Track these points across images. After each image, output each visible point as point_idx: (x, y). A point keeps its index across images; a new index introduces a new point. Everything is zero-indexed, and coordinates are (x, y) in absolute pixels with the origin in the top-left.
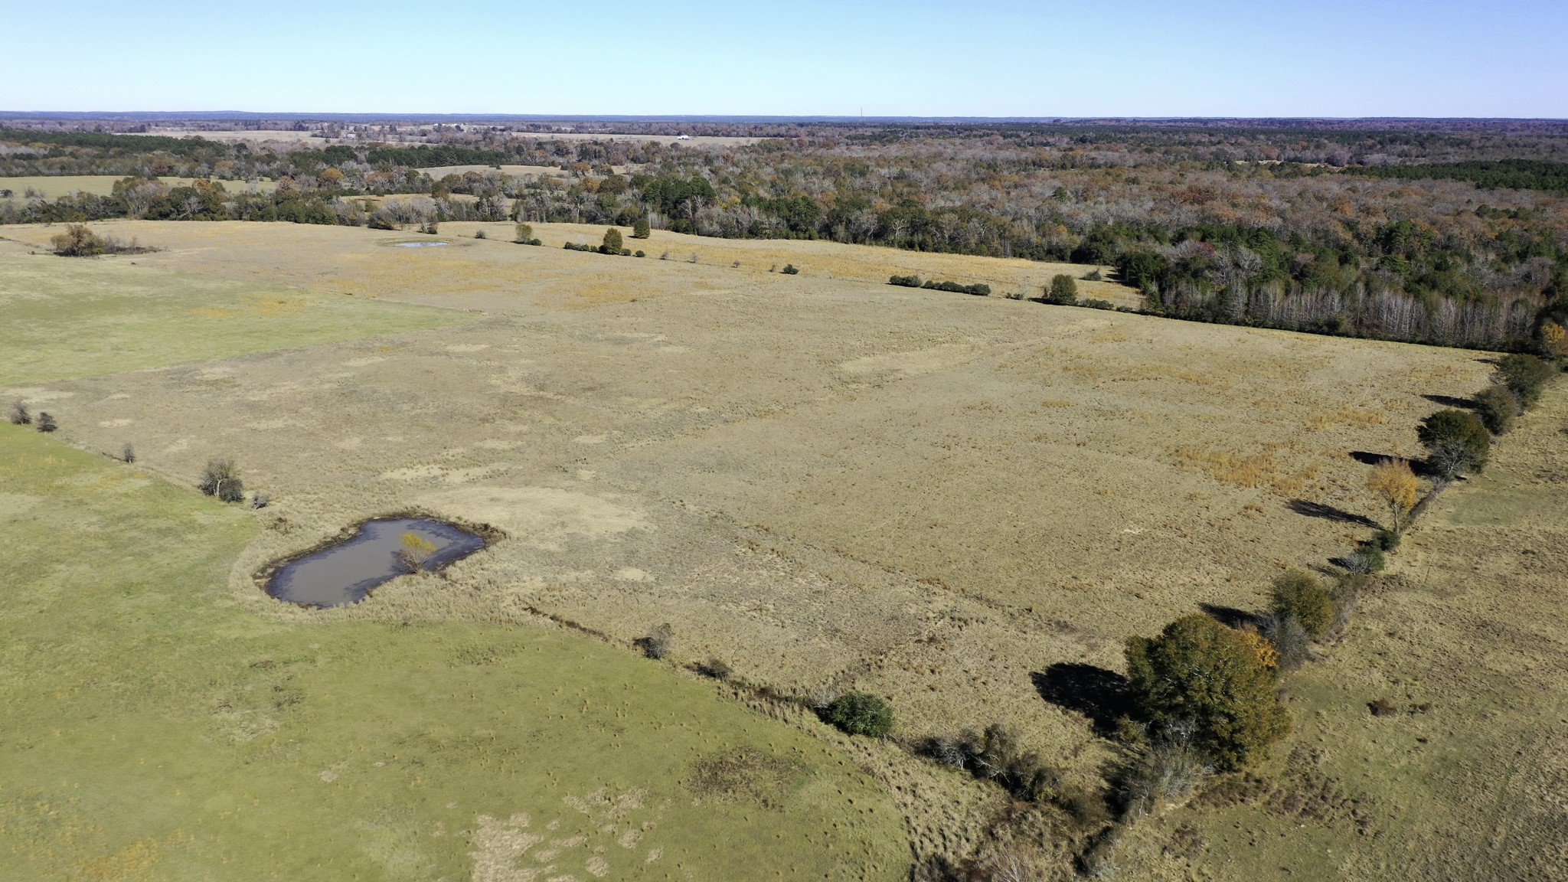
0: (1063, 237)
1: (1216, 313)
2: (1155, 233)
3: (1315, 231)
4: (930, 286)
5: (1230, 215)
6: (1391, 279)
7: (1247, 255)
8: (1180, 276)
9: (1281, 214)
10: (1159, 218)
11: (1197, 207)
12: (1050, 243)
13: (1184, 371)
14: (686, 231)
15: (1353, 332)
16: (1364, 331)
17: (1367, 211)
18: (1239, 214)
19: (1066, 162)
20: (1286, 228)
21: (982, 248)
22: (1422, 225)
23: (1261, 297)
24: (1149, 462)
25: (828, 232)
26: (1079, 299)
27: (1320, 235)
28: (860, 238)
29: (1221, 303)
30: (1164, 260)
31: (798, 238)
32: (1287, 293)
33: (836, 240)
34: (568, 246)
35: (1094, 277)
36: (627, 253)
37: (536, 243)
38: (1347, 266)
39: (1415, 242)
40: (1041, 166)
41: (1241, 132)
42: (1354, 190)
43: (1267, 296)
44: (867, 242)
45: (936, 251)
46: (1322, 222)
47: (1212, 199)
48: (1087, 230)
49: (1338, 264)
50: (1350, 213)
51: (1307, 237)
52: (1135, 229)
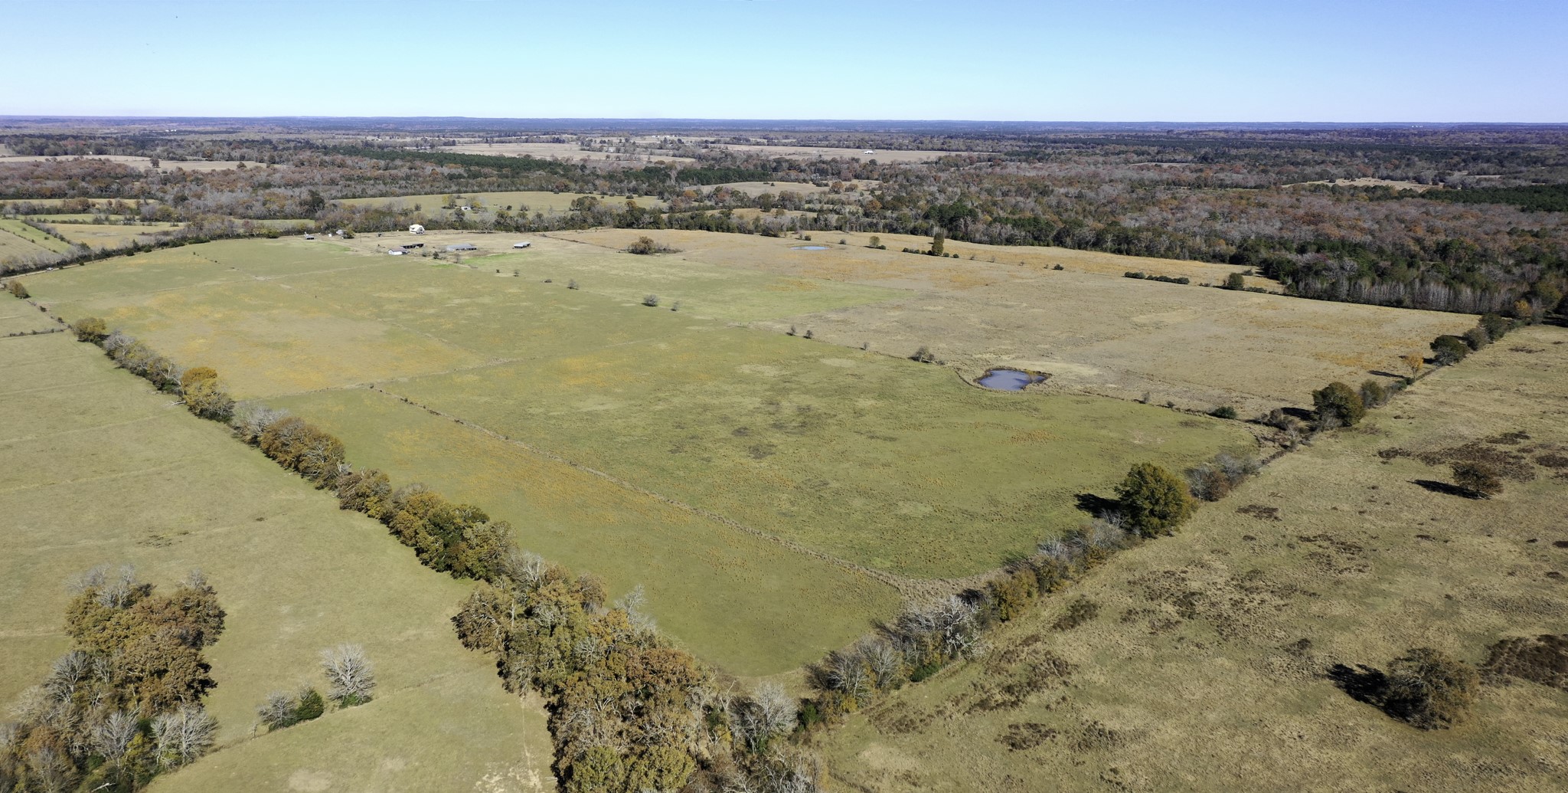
0: (1222, 247)
1: (1330, 295)
2: (1284, 244)
3: (1395, 244)
4: (1150, 278)
5: (1335, 233)
6: (1436, 276)
7: (1349, 262)
8: (1307, 275)
9: (1371, 233)
10: (1286, 234)
11: (1312, 227)
12: (1214, 251)
13: (1314, 324)
14: (962, 239)
15: (1411, 306)
16: (1418, 305)
17: (1431, 230)
18: (1343, 233)
19: (1200, 182)
20: (1375, 242)
21: (1169, 253)
22: (1468, 241)
23: (1357, 286)
24: (1304, 358)
25: (1059, 241)
26: (1245, 287)
27: (1398, 247)
28: (1083, 246)
29: (1333, 290)
30: (1294, 264)
31: (1040, 245)
32: (1373, 284)
33: (1066, 247)
34: (905, 250)
35: (1248, 273)
36: (946, 255)
37: (882, 248)
38: (1411, 269)
39: (1462, 253)
40: (1180, 185)
41: (1340, 147)
42: (1427, 213)
43: (1361, 286)
44: (1089, 248)
45: (1137, 255)
46: (1400, 238)
47: (1323, 222)
48: (1237, 242)
49: (1406, 267)
50: (1420, 232)
51: (1389, 249)
52: (1270, 242)
